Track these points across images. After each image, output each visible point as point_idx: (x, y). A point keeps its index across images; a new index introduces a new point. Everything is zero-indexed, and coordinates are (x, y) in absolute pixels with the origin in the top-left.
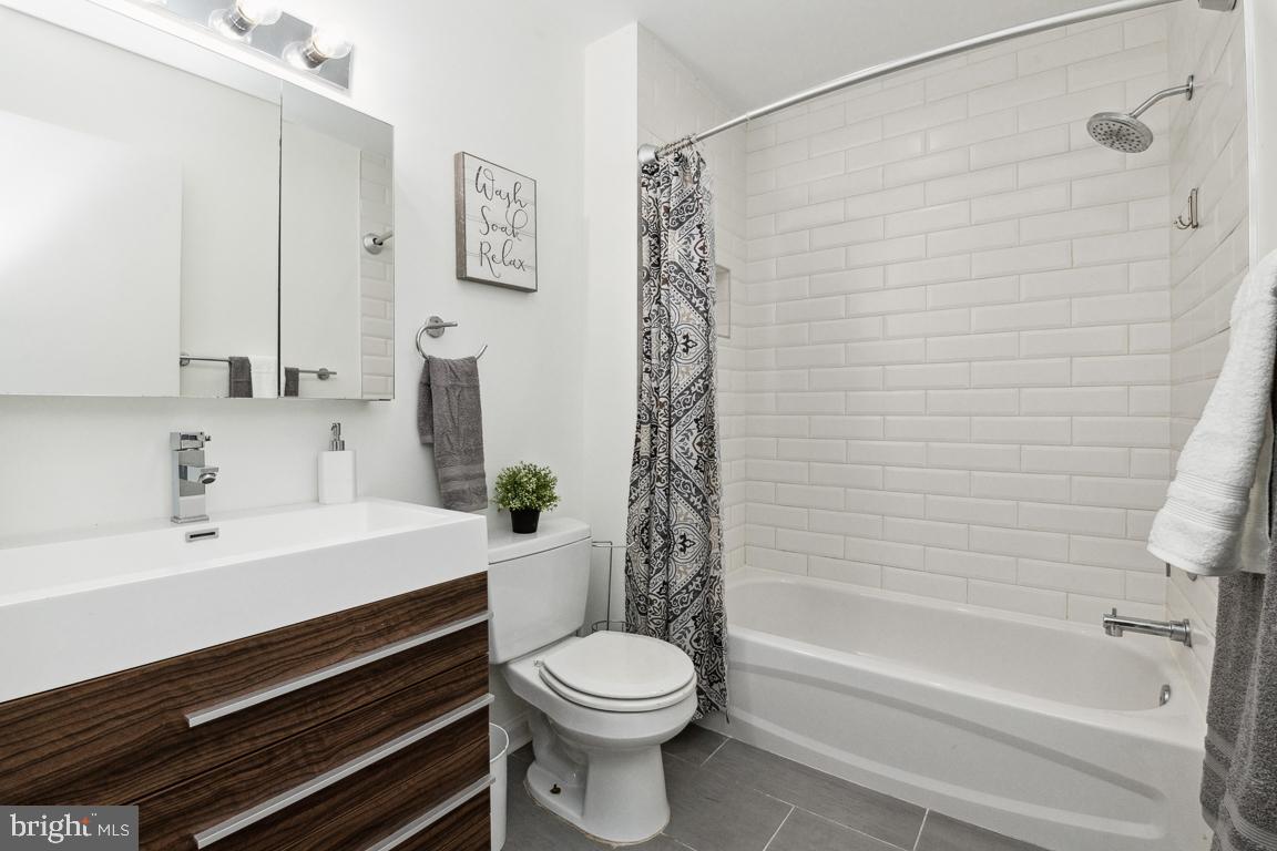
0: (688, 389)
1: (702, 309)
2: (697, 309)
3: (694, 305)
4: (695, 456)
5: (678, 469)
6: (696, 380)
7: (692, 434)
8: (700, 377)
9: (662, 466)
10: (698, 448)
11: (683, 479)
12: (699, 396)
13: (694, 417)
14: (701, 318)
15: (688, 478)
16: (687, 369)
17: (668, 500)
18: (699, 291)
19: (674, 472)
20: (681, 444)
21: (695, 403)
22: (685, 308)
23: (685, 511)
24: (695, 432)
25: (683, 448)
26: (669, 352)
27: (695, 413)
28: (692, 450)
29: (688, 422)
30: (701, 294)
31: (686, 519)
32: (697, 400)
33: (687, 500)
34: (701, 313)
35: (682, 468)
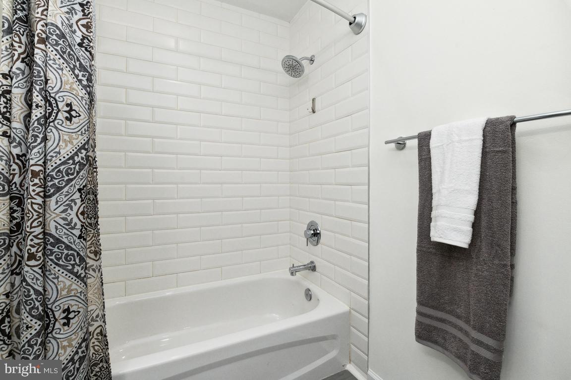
0: (72, 158)
1: (85, 83)
2: (80, 81)
3: (77, 76)
4: (79, 226)
5: (58, 241)
6: (79, 150)
7: (75, 204)
8: (83, 147)
9: (36, 241)
10: (81, 217)
11: (66, 252)
12: (82, 166)
13: (77, 187)
14: (84, 91)
15: (72, 249)
16: (71, 138)
17: (44, 276)
18: (81, 64)
19: (53, 245)
20: (63, 215)
21: (78, 173)
22: (68, 76)
23: (68, 283)
24: (79, 202)
25: (64, 219)
26: (46, 117)
27: (78, 183)
28: (75, 220)
29: (72, 191)
30: (82, 68)
31: (70, 291)
32: (81, 170)
33: (71, 271)
34: (85, 87)
35: (65, 240)
